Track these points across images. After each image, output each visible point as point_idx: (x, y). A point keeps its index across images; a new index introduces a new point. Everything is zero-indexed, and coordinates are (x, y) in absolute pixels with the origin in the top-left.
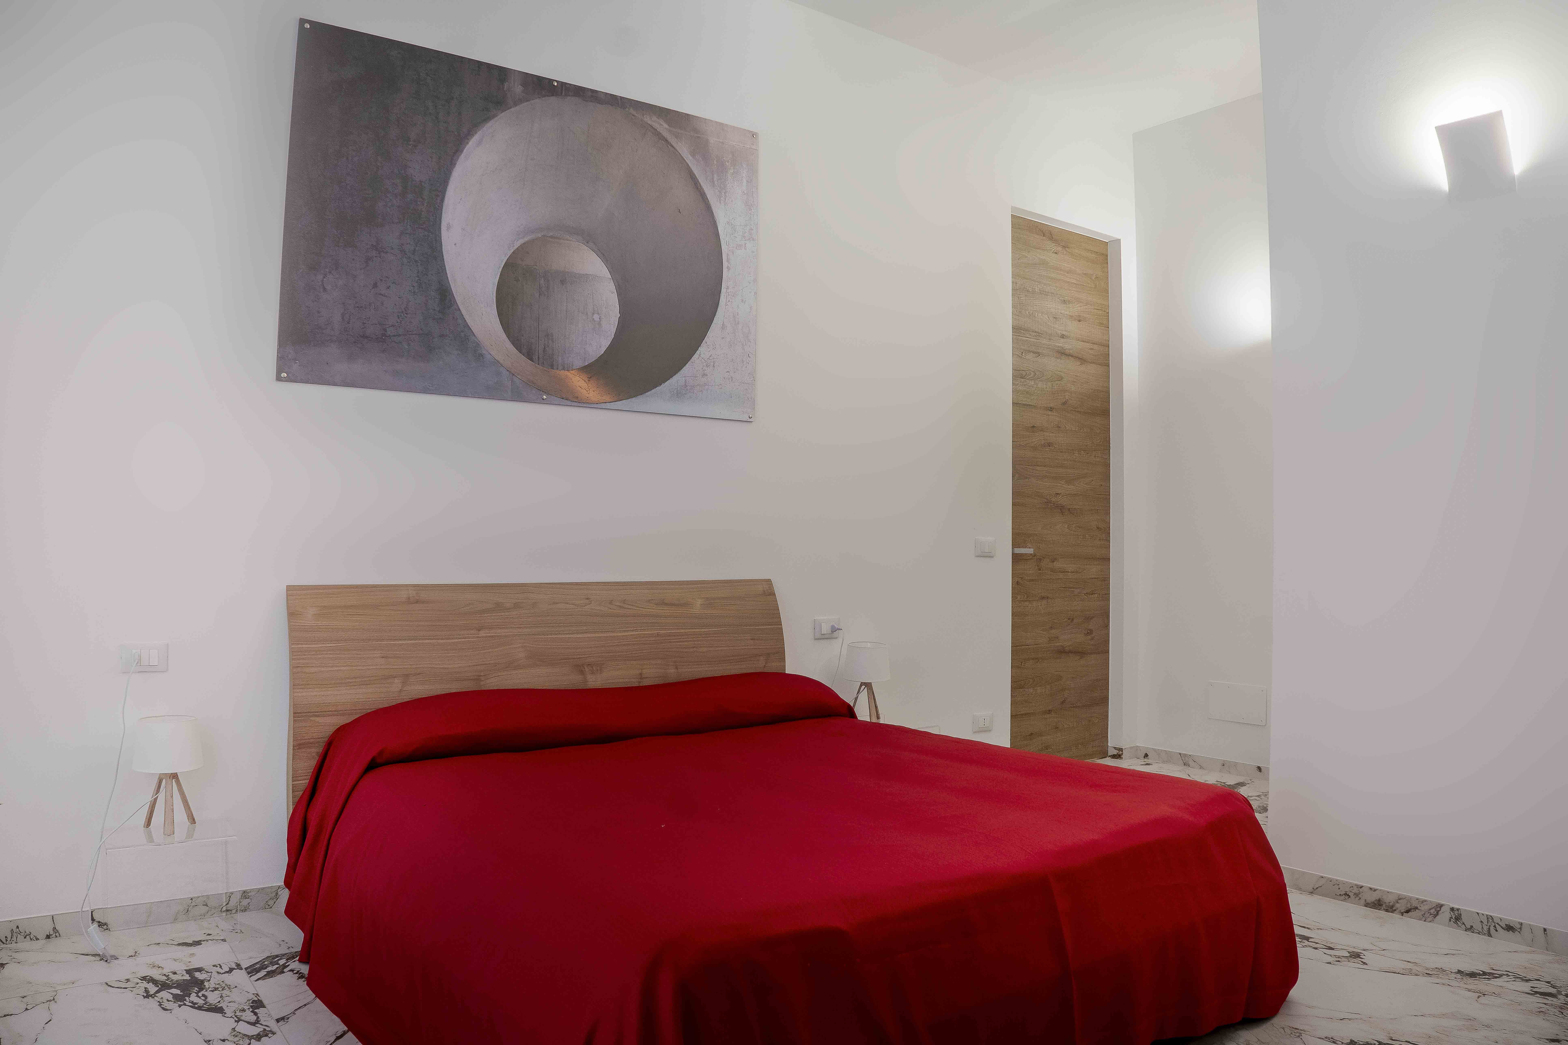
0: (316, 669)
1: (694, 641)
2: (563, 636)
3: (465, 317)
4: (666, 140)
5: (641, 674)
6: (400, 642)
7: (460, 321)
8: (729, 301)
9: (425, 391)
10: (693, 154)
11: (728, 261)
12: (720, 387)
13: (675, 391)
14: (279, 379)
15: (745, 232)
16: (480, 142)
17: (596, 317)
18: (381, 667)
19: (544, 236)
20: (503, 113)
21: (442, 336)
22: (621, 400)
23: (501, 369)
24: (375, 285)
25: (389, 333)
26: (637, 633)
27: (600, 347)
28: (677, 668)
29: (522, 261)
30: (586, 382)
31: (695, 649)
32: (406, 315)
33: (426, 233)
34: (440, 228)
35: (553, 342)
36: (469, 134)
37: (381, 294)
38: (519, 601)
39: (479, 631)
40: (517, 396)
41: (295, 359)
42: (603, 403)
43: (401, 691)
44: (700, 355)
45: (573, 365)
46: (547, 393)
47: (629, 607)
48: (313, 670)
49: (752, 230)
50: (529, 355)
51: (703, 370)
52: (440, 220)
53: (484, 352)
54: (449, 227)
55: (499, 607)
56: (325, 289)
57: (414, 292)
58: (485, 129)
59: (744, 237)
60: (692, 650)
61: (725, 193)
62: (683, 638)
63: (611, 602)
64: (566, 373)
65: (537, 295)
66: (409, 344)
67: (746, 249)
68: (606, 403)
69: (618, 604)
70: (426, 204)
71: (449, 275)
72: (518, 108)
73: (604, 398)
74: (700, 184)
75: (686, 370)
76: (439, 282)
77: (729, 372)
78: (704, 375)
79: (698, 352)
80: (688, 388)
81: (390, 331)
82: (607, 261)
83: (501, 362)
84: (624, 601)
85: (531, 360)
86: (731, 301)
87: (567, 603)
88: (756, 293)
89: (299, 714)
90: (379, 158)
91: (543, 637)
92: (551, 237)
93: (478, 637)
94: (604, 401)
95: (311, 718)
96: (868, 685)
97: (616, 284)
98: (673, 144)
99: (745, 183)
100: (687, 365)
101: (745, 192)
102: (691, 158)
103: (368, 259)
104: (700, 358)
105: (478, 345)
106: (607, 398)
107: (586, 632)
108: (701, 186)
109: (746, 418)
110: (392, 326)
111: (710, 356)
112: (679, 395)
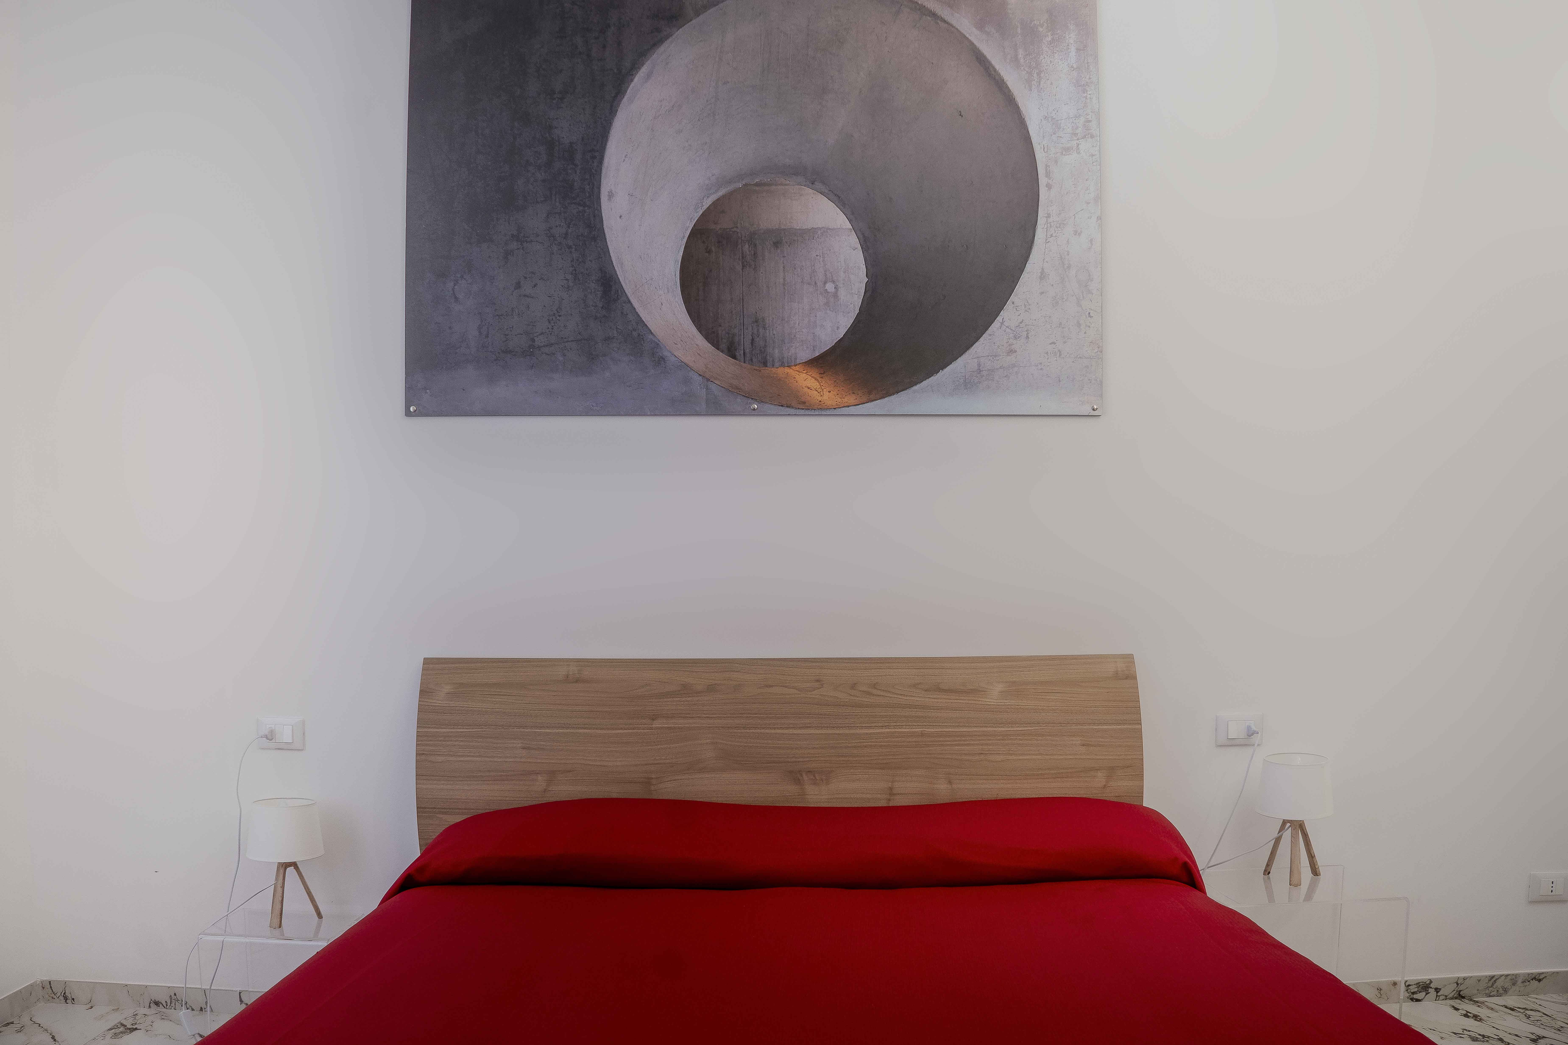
0: (443, 758)
1: (982, 745)
2: (773, 731)
3: (637, 311)
4: (934, 15)
5: (891, 789)
6: (547, 731)
7: (631, 317)
8: (1052, 236)
9: (588, 412)
10: (980, 26)
11: (1048, 174)
12: (1040, 367)
13: (962, 381)
14: (408, 414)
15: (1077, 128)
16: (649, 76)
17: (830, 287)
18: (522, 760)
19: (746, 185)
20: (681, 30)
21: (608, 339)
22: (873, 401)
23: (691, 374)
24: (518, 286)
25: (537, 343)
26: (889, 730)
27: (838, 328)
28: (950, 783)
29: (715, 224)
30: (817, 380)
31: (982, 757)
32: (558, 318)
33: (581, 208)
34: (599, 198)
35: (764, 328)
36: (635, 67)
37: (525, 296)
38: (716, 682)
39: (653, 720)
40: (715, 409)
41: (425, 389)
42: (844, 407)
43: (545, 791)
44: (1002, 323)
45: (796, 359)
46: (761, 401)
47: (882, 693)
48: (440, 759)
49: (1090, 121)
50: (731, 352)
51: (1010, 345)
52: (599, 188)
53: (666, 353)
54: (611, 195)
55: (686, 690)
56: (456, 299)
57: (569, 286)
58: (655, 56)
59: (1076, 134)
60: (977, 757)
61: (1038, 74)
62: (964, 741)
63: (853, 686)
64: (787, 370)
65: (739, 268)
66: (564, 355)
67: (1079, 153)
68: (848, 406)
69: (865, 688)
70: (578, 171)
71: (613, 259)
72: (701, 18)
73: (846, 400)
74: (994, 67)
75: (980, 348)
76: (601, 270)
77: (1055, 344)
78: (1011, 352)
79: (999, 318)
80: (984, 373)
81: (540, 341)
82: (844, 205)
83: (691, 364)
84: (874, 686)
85: (734, 357)
86: (1054, 235)
87: (786, 687)
88: (1099, 218)
89: (424, 810)
90: (516, 124)
91: (743, 731)
92: (757, 185)
93: (651, 728)
94: (846, 404)
95: (438, 815)
96: (1300, 827)
97: (861, 236)
98: (947, 18)
99: (1073, 53)
100: (981, 339)
101: (1075, 67)
102: (976, 32)
103: (507, 254)
104: (1004, 328)
105: (657, 345)
106: (851, 399)
107: (810, 727)
108: (995, 70)
109: (1086, 410)
110: (542, 333)
111: (1021, 323)
112: (968, 385)
